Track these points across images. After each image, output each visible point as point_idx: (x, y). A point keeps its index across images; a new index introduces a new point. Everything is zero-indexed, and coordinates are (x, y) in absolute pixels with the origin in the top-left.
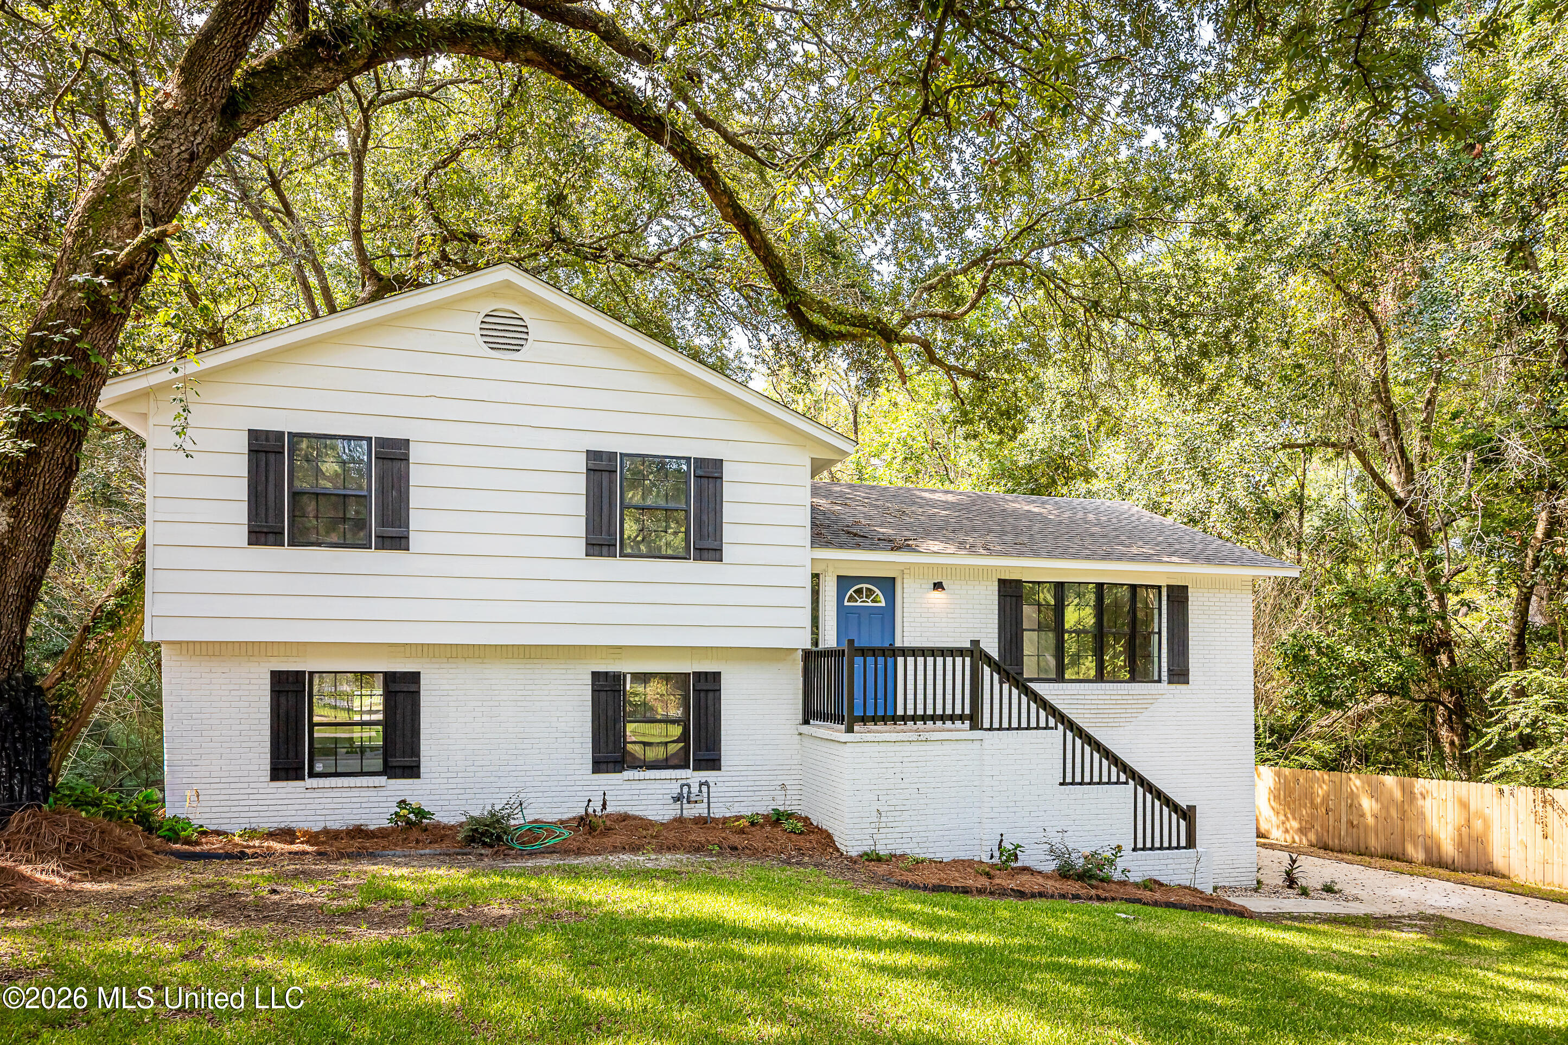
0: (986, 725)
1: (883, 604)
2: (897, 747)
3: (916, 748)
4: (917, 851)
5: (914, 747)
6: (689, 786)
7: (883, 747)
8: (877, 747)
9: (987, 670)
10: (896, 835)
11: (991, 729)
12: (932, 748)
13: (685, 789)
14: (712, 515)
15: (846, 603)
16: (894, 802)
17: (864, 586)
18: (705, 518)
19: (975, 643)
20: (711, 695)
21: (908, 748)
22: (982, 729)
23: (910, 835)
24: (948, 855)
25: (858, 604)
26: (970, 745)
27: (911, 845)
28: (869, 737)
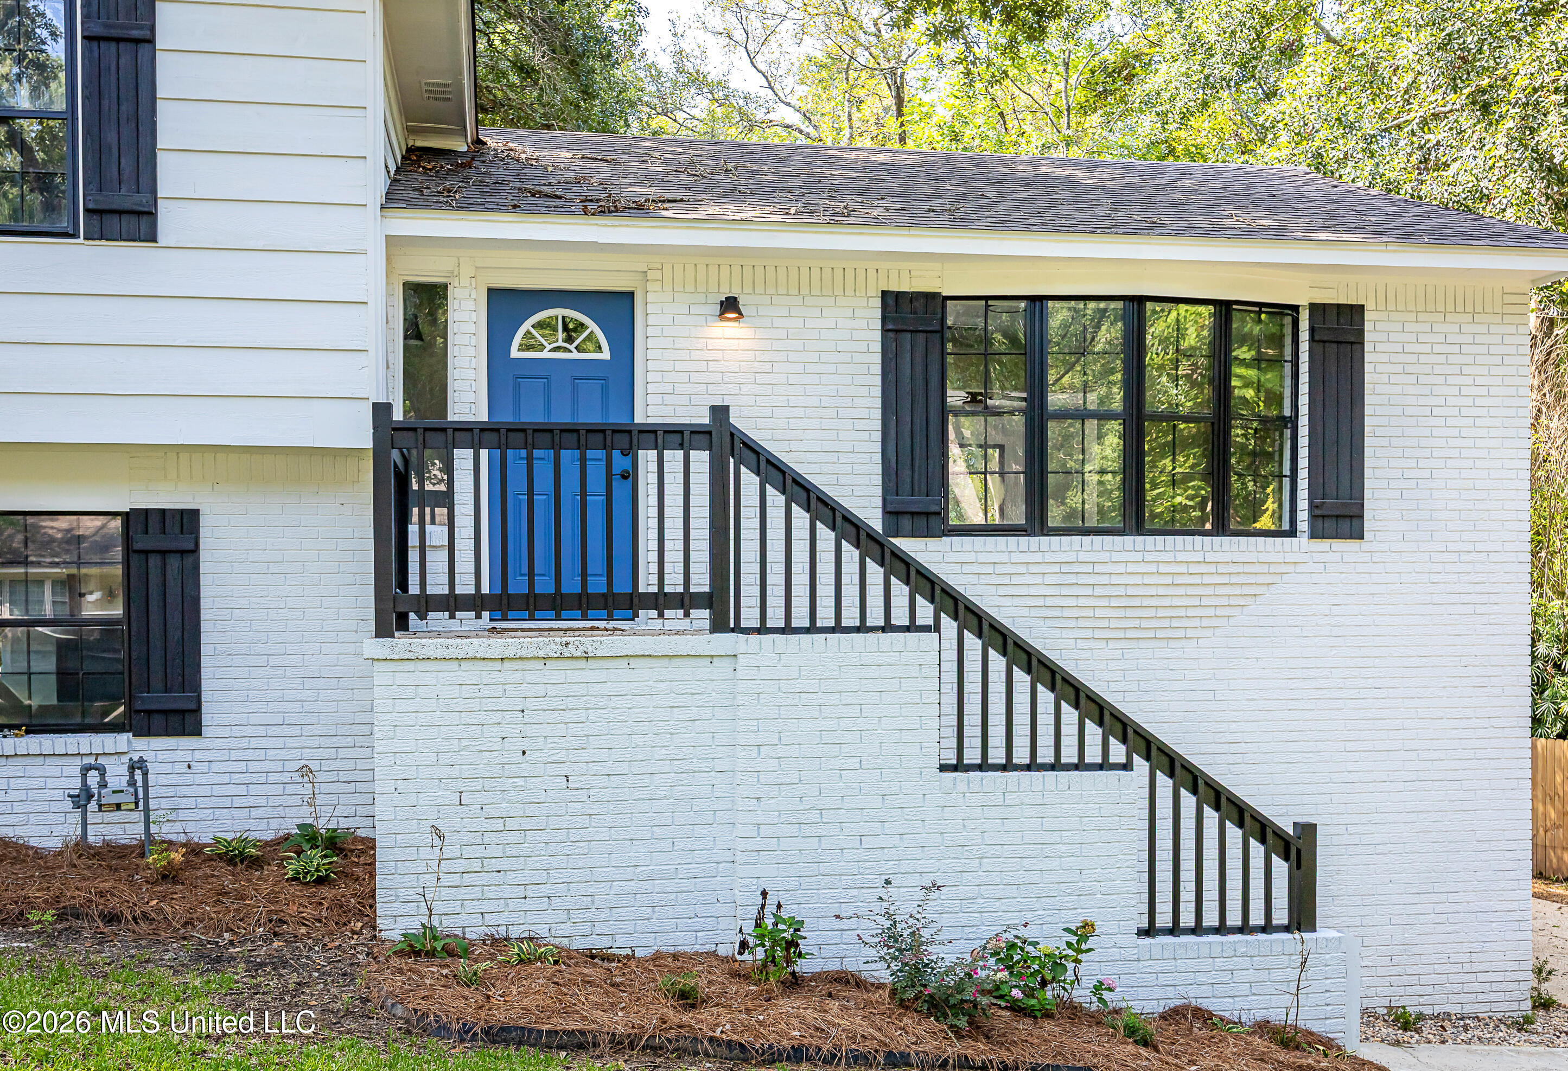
0: (750, 617)
1: (606, 355)
2: (510, 672)
3: (559, 677)
4: (567, 929)
5: (554, 674)
6: (102, 771)
7: (469, 673)
8: (451, 673)
9: (750, 481)
10: (507, 892)
11: (762, 630)
12: (601, 676)
13: (93, 779)
14: (127, 131)
15: (515, 353)
16: (504, 808)
17: (560, 312)
18: (111, 137)
19: (720, 412)
20: (174, 563)
21: (536, 674)
22: (737, 629)
23: (547, 890)
24: (650, 938)
25: (545, 355)
26: (704, 670)
27: (549, 916)
28: (430, 646)
